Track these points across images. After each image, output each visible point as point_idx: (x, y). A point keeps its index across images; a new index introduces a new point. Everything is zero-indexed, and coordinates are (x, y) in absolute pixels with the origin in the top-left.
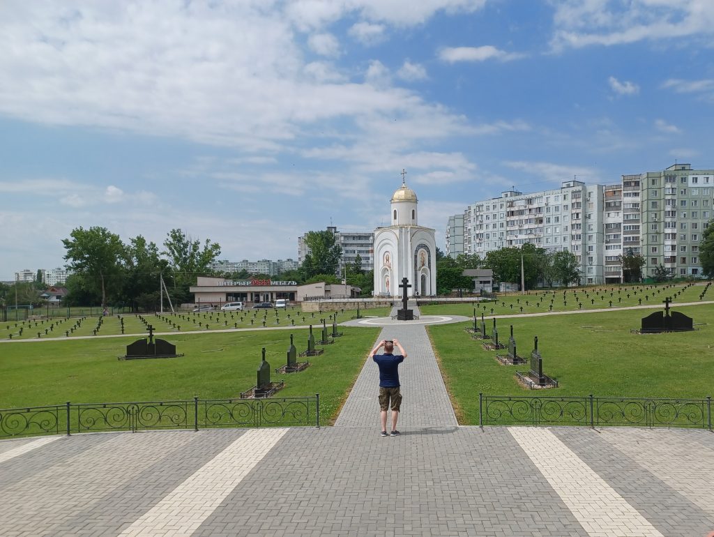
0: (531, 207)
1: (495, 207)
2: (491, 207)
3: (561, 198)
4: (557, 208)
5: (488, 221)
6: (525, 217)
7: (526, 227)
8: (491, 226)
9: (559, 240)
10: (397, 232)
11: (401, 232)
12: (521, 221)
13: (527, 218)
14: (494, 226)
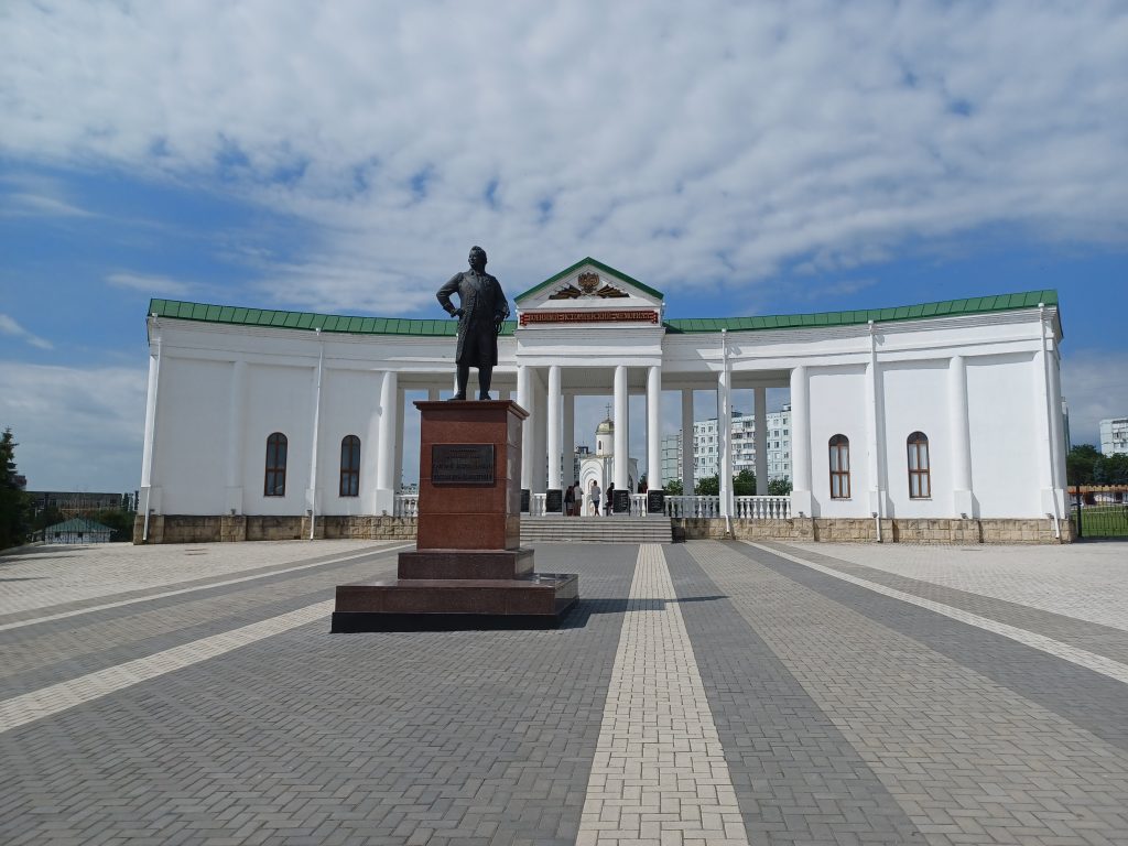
0: (749, 430)
1: (710, 429)
2: (707, 430)
3: (781, 422)
4: (777, 433)
5: (703, 444)
6: (742, 441)
7: (744, 452)
8: (707, 450)
9: (779, 469)
10: (602, 461)
11: (605, 461)
12: (739, 445)
13: (745, 442)
14: (711, 450)
